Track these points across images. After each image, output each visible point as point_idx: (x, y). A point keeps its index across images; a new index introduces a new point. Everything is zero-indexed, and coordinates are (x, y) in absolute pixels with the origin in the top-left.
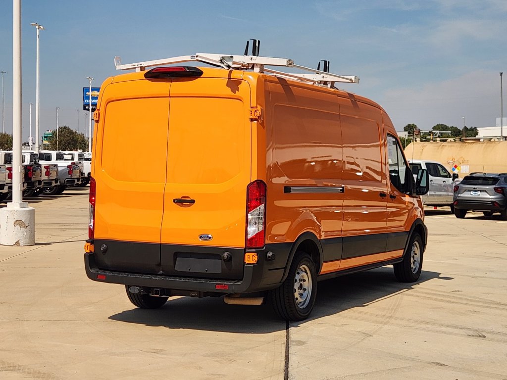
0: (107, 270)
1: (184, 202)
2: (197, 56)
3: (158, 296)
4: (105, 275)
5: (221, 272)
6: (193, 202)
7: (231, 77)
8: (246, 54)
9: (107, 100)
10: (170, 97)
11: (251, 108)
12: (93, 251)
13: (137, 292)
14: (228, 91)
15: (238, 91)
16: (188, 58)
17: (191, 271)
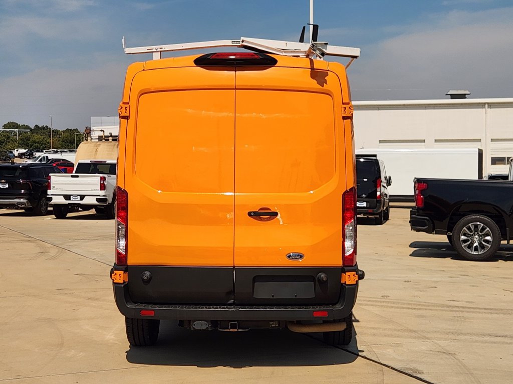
0: (155, 304)
1: (264, 215)
2: (243, 41)
3: (236, 330)
4: (153, 310)
5: (314, 296)
6: (276, 214)
7: (315, 68)
8: (302, 40)
9: (141, 91)
10: (235, 89)
11: (343, 104)
12: (126, 280)
13: (204, 327)
14: (314, 84)
15: (326, 83)
16: (229, 42)
17: (274, 298)
